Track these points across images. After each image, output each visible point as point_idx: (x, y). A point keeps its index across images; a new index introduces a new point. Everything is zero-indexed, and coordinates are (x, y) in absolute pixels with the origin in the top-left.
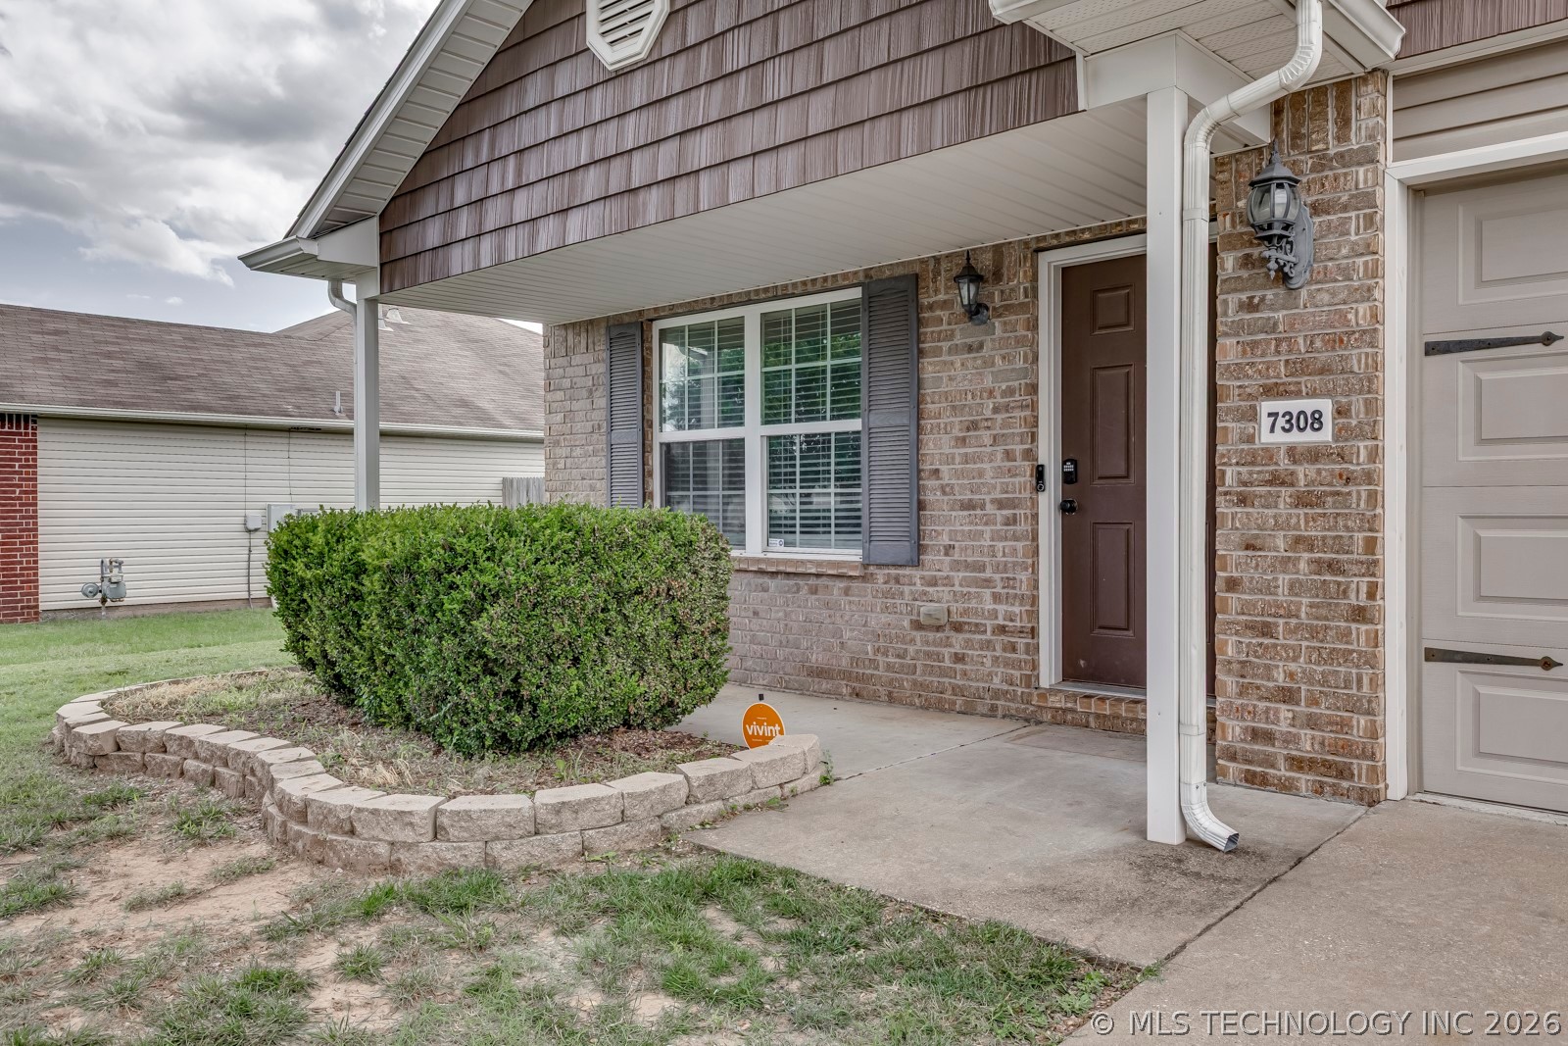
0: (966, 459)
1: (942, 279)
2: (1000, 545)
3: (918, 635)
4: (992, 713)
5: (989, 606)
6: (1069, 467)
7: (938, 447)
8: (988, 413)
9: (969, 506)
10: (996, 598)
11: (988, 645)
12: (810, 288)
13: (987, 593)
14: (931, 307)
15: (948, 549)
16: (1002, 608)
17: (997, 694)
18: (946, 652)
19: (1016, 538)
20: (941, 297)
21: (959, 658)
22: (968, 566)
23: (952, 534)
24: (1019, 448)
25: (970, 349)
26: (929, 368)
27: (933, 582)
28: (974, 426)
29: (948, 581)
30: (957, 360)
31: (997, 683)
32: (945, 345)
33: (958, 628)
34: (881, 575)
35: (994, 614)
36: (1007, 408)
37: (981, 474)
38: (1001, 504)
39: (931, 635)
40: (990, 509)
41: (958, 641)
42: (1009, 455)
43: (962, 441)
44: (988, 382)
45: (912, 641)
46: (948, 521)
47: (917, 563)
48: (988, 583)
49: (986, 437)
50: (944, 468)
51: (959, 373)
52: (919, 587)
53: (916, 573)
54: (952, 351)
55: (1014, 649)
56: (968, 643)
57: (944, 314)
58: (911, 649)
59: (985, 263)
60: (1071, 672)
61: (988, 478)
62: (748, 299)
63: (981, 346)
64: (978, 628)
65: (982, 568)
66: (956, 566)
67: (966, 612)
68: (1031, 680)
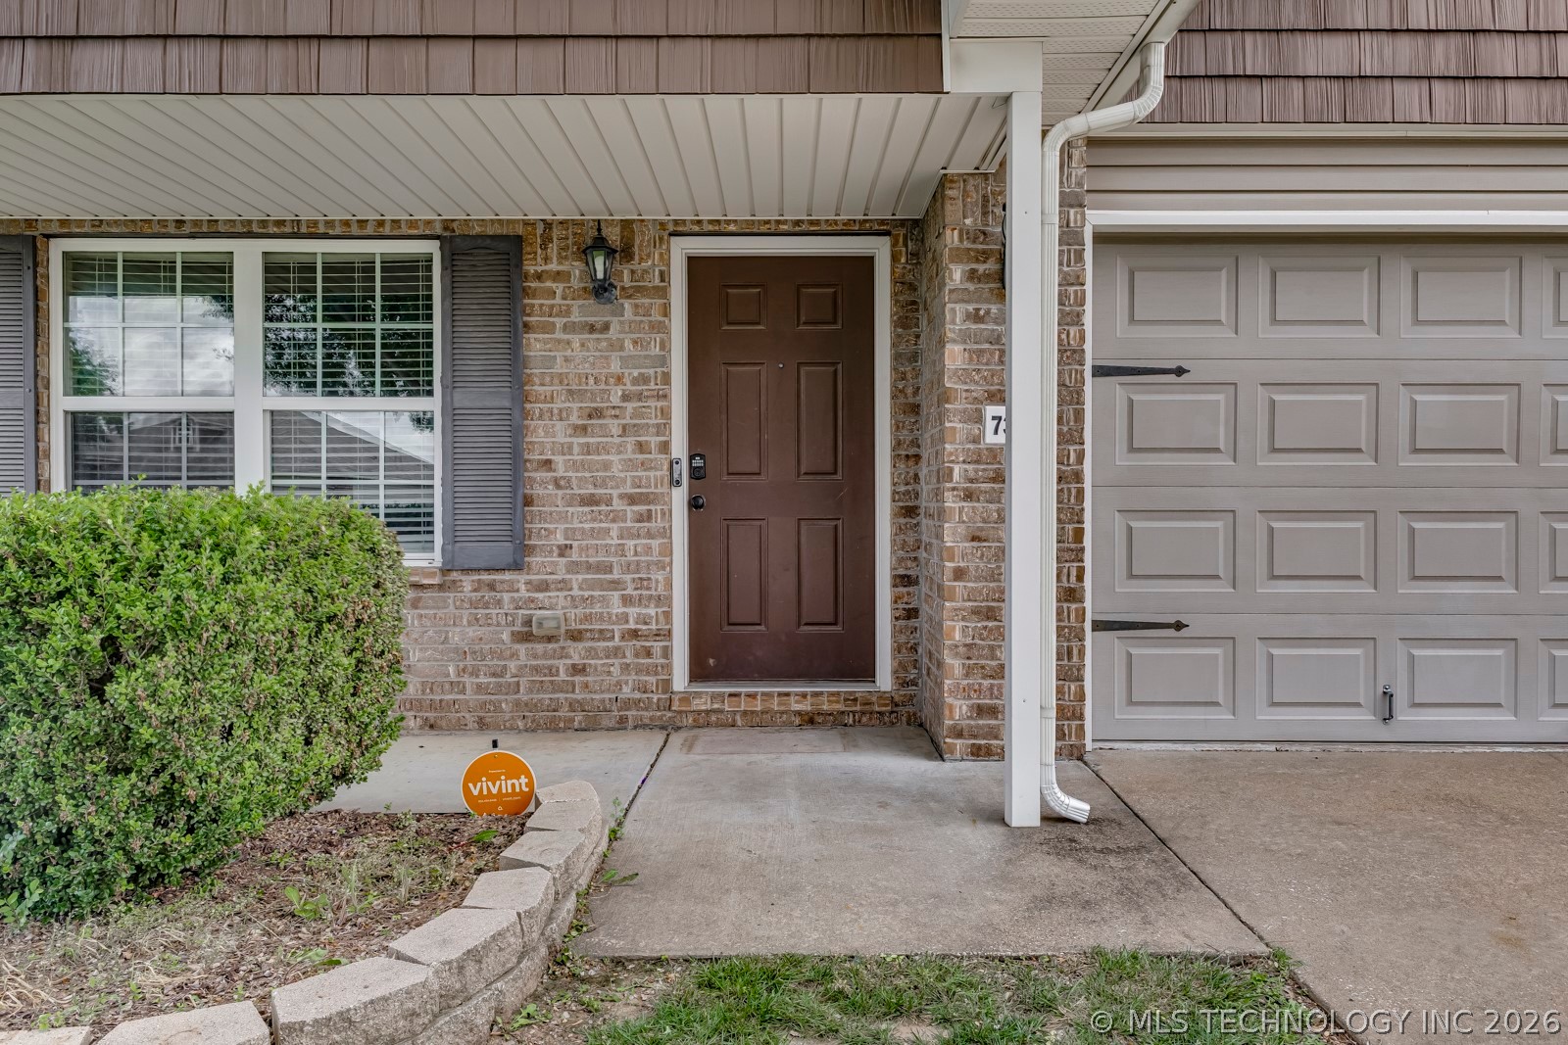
0: (587, 449)
1: (553, 249)
2: (631, 543)
3: (522, 649)
4: (621, 725)
5: (617, 608)
6: (698, 462)
7: (547, 435)
8: (615, 400)
9: (590, 501)
10: (627, 601)
11: (617, 652)
12: (355, 230)
13: (616, 595)
14: (539, 277)
15: (564, 550)
16: (633, 611)
17: (628, 704)
18: (562, 665)
19: (650, 535)
20: (553, 266)
21: (578, 670)
22: (589, 567)
23: (567, 533)
24: (654, 441)
25: (592, 329)
26: (535, 345)
27: (543, 587)
28: (595, 413)
29: (564, 585)
30: (576, 339)
31: (627, 692)
32: (559, 322)
33: (576, 636)
34: (467, 582)
35: (625, 618)
36: (640, 397)
37: (607, 466)
38: (632, 500)
39: (540, 647)
40: (618, 505)
41: (576, 652)
42: (641, 447)
43: (583, 430)
44: (615, 367)
45: (514, 655)
46: (564, 517)
47: (517, 566)
48: (616, 585)
49: (614, 427)
50: (559, 459)
51: (577, 352)
52: (524, 593)
53: (521, 579)
54: (567, 328)
55: (648, 653)
56: (592, 653)
57: (559, 288)
58: (512, 665)
59: (613, 236)
60: (699, 672)
61: (616, 470)
62: (247, 231)
63: (606, 327)
64: (603, 635)
65: (608, 568)
66: (572, 569)
67: (588, 618)
68: (666, 685)
